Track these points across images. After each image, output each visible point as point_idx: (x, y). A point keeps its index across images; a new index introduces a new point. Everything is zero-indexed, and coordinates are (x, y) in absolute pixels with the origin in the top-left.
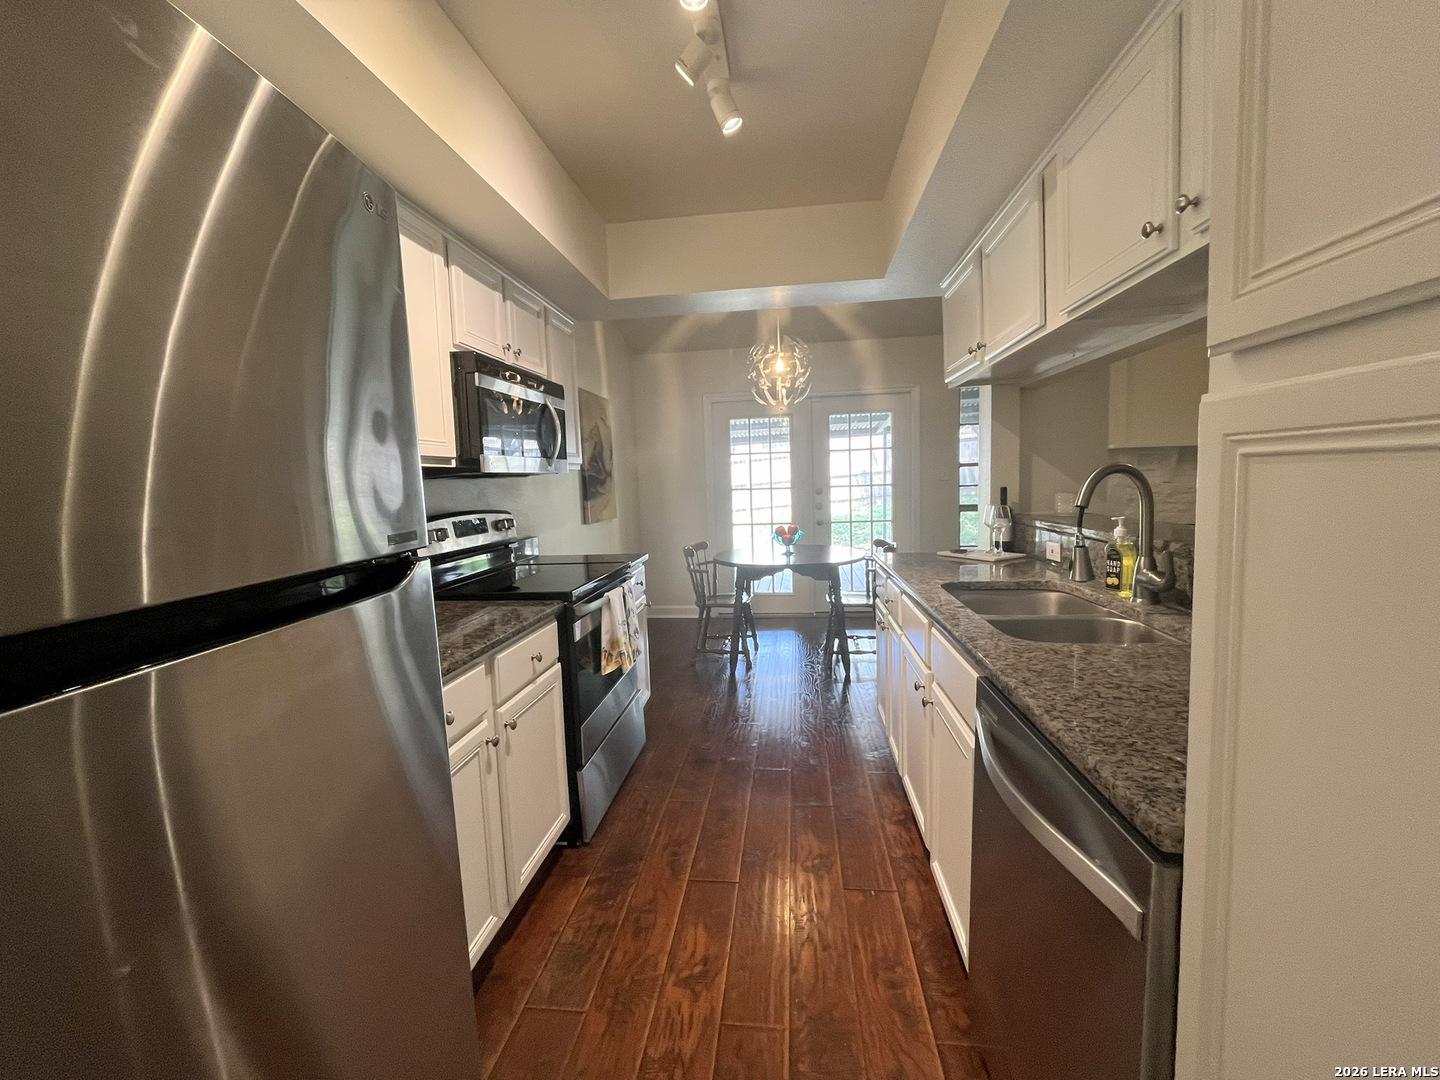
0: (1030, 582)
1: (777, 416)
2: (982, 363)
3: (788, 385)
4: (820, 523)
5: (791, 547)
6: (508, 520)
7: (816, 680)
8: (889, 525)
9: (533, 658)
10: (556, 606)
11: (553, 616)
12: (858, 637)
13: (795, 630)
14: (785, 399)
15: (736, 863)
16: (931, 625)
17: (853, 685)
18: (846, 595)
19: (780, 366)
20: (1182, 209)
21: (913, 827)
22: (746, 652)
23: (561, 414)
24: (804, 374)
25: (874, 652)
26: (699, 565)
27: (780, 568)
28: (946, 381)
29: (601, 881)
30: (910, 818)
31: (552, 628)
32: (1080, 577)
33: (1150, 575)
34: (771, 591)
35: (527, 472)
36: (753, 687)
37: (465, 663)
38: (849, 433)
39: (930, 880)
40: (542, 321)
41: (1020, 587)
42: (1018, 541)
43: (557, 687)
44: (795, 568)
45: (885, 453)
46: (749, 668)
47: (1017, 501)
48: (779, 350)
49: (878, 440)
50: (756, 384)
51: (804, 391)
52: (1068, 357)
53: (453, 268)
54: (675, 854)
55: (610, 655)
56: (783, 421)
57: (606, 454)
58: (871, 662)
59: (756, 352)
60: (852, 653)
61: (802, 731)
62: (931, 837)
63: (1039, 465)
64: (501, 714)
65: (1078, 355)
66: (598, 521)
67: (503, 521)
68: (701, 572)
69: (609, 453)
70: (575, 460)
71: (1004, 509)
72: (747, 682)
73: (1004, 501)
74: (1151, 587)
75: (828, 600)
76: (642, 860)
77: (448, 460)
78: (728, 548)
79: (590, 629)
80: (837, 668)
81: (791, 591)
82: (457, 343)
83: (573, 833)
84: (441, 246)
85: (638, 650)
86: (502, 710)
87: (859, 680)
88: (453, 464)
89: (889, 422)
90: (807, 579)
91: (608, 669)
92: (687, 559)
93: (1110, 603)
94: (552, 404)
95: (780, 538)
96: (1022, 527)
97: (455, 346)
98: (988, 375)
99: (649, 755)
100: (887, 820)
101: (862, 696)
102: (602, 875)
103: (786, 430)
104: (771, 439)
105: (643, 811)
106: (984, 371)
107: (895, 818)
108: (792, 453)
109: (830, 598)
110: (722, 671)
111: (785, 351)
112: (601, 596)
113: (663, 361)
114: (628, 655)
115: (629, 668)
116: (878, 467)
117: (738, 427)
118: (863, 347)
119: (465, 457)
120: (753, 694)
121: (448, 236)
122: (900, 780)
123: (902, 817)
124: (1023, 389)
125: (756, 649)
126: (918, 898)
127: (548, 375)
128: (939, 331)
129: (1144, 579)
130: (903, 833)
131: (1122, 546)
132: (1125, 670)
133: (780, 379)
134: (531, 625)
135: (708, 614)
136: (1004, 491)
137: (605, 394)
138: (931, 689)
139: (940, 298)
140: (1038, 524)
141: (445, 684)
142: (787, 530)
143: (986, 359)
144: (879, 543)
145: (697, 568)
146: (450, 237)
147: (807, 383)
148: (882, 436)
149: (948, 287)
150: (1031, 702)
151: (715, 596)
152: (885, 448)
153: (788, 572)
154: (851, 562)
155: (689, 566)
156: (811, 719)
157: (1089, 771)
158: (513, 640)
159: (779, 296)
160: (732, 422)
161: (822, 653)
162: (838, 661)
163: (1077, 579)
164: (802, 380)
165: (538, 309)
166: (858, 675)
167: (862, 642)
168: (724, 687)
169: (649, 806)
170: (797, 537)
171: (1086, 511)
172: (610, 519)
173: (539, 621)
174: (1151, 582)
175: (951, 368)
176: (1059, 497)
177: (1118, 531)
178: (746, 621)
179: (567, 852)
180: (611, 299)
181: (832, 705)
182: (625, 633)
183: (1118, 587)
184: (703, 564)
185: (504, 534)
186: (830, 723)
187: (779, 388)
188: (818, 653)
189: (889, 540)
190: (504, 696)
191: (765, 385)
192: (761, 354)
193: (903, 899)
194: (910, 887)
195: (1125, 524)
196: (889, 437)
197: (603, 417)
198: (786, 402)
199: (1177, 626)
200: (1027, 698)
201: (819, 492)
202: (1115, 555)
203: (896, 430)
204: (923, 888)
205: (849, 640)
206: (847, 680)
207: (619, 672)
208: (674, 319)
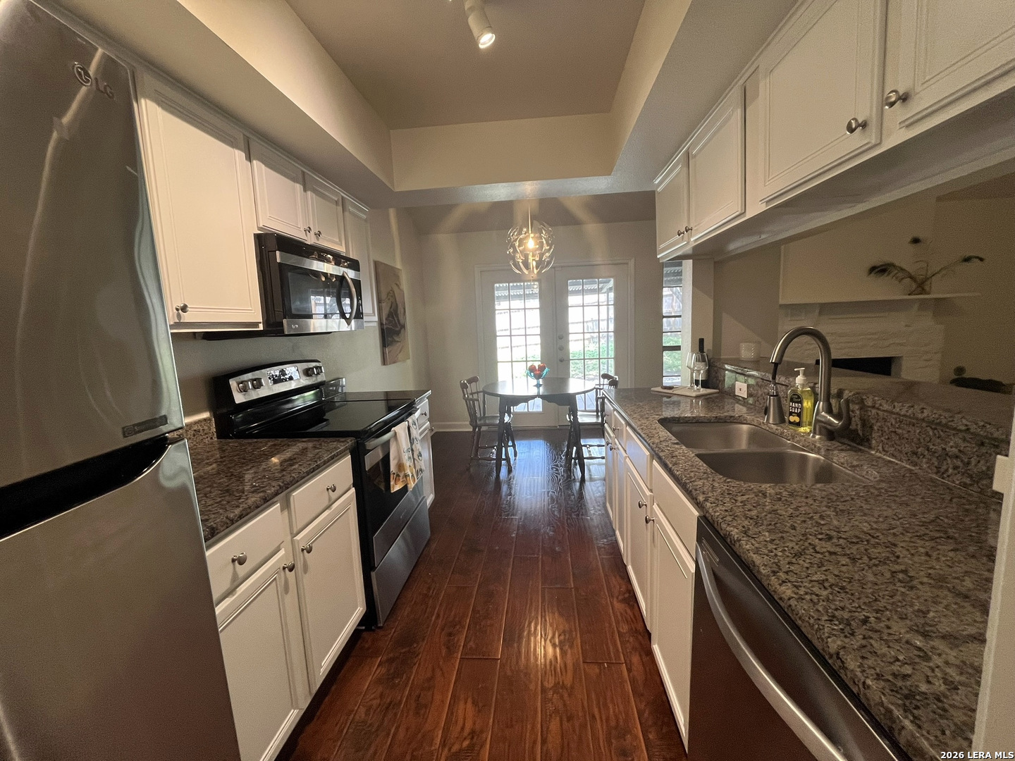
0: (726, 417)
1: (529, 281)
2: (688, 243)
3: (537, 259)
4: (561, 361)
5: (541, 380)
6: (317, 367)
7: (560, 480)
8: (612, 362)
9: (328, 489)
10: (350, 442)
11: (348, 451)
12: (590, 446)
13: (545, 439)
14: (535, 269)
15: (499, 640)
16: (652, 458)
17: (587, 483)
18: (581, 415)
19: (531, 244)
20: (892, 104)
21: (636, 605)
22: (508, 459)
23: (357, 284)
24: (550, 249)
25: (603, 458)
26: (472, 394)
27: (533, 397)
28: (658, 257)
29: (391, 661)
30: (631, 599)
31: (347, 461)
32: (774, 420)
33: (829, 417)
34: (526, 410)
35: (329, 331)
36: (513, 486)
37: (257, 507)
38: (583, 292)
39: (650, 653)
40: (340, 208)
41: (719, 421)
42: (711, 380)
43: (352, 509)
44: (543, 397)
45: (608, 309)
46: (510, 471)
47: (711, 348)
48: (530, 232)
49: (603, 297)
50: (513, 258)
51: (549, 263)
52: (756, 238)
53: (255, 162)
54: (450, 634)
55: (398, 476)
56: (534, 284)
57: (400, 310)
58: (600, 464)
59: (513, 234)
60: (587, 458)
61: (549, 524)
62: (651, 620)
63: (728, 321)
64: (298, 541)
65: (763, 237)
66: (394, 362)
67: (313, 368)
68: (473, 400)
69: (402, 310)
70: (372, 318)
71: (703, 356)
72: (509, 482)
73: (701, 349)
74: (829, 427)
75: (569, 420)
76: (423, 640)
77: (256, 324)
78: (494, 383)
79: (381, 456)
80: (575, 470)
81: (541, 410)
82: (261, 226)
83: (369, 621)
84: (242, 143)
85: (421, 470)
86: (298, 538)
87: (591, 479)
88: (261, 327)
89: (611, 283)
90: (553, 405)
91: (396, 487)
92: (463, 391)
93: (793, 437)
94: (351, 274)
95: (532, 374)
96: (716, 369)
97: (259, 229)
98: (690, 252)
99: (434, 546)
100: (615, 599)
101: (593, 491)
102: (391, 655)
103: (537, 291)
104: (525, 297)
105: (426, 596)
106: (688, 249)
107: (620, 598)
108: (541, 309)
109: (570, 418)
110: (490, 474)
111: (535, 233)
112: (388, 430)
113: (444, 240)
114: (413, 475)
115: (413, 485)
116: (603, 316)
117: (500, 290)
118: (593, 229)
119: (272, 321)
120: (513, 493)
121: (248, 135)
122: (625, 567)
123: (627, 595)
124: (715, 262)
125: (515, 455)
126: (641, 668)
127: (346, 253)
128: (654, 218)
129: (823, 420)
130: (629, 611)
131: (802, 392)
132: (829, 516)
133: (531, 253)
134: (325, 463)
135: (479, 430)
136: (701, 341)
137: (398, 265)
138: (652, 509)
139: (653, 192)
140: (726, 366)
141: (208, 547)
142: (537, 368)
143: (692, 240)
144: (605, 376)
145: (471, 397)
146: (251, 136)
147: (551, 257)
148: (606, 294)
149: (660, 183)
150: (757, 559)
151: (484, 417)
152: (608, 305)
153: (539, 401)
154: (584, 392)
155: (465, 395)
156: (556, 513)
157: (831, 656)
158: (307, 478)
159: (529, 189)
160: (497, 285)
161: (563, 458)
162: (575, 464)
163: (771, 421)
164: (547, 254)
165: (336, 199)
166: (591, 475)
167: (593, 448)
168: (491, 487)
169: (431, 592)
170: (545, 372)
171: (779, 366)
172: (404, 361)
173: (332, 458)
174: (830, 423)
175: (662, 246)
176: (743, 345)
177: (799, 379)
178: (507, 434)
179: (365, 635)
180: (397, 190)
181: (572, 501)
182: (409, 458)
183: (799, 424)
184: (475, 393)
185: (314, 379)
186: (571, 515)
187: (530, 261)
188: (561, 458)
189: (612, 373)
190: (300, 526)
191: (519, 259)
192: (517, 235)
193: (629, 670)
194: (635, 659)
195: (805, 374)
196: (612, 295)
197: (398, 283)
198: (535, 271)
199: (855, 463)
200: (751, 554)
201: (561, 338)
202: (797, 398)
203: (617, 289)
204: (646, 659)
205: (583, 448)
206: (583, 480)
207: (405, 489)
208: (450, 208)
